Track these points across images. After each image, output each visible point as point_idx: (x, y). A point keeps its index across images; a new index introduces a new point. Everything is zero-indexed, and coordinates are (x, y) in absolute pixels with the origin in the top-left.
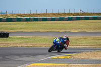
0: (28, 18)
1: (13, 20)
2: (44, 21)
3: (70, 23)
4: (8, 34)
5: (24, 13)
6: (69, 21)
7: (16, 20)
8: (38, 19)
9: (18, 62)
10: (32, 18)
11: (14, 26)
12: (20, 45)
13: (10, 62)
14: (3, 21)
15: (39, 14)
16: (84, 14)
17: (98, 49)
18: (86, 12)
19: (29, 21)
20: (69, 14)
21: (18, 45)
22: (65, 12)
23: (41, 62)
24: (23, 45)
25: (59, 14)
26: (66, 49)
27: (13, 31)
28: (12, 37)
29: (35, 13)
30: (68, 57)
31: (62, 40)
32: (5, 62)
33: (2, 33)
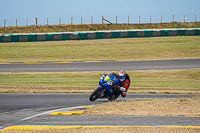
3: (84, 45)
6: (81, 42)
8: (20, 38)
10: (7, 35)
15: (21, 28)
16: (110, 26)
17: (140, 96)
18: (114, 22)
19: (2, 42)
20: (81, 27)
22: (74, 23)
25: (60, 27)
29: (14, 25)
30: (80, 112)
31: (115, 79)
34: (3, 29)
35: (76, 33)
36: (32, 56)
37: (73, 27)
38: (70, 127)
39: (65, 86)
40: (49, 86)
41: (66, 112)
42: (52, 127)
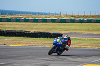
0: (82, 19)
1: (67, 21)
2: (98, 22)
5: (78, 15)
7: (70, 21)
8: (92, 21)
9: (71, 63)
11: (68, 27)
12: (73, 46)
13: (63, 62)
15: (92, 16)
19: (83, 22)
23: (94, 63)
24: (76, 46)
33: (56, 34)
34: (84, 17)
36: (98, 30)
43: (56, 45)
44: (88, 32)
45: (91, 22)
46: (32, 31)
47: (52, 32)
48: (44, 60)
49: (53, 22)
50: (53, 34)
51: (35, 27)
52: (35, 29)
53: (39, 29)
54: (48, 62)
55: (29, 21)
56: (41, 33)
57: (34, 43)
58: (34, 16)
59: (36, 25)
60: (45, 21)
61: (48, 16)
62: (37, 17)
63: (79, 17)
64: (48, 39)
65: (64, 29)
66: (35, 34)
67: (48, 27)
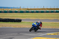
0: (33, 11)
1: (24, 12)
2: (42, 13)
4: (21, 20)
6: (57, 13)
7: (26, 12)
10: (35, 11)
11: (25, 16)
12: (28, 27)
13: (22, 36)
14: (18, 13)
15: (39, 9)
20: (57, 9)
21: (27, 27)
22: (55, 8)
23: (40, 37)
25: (51, 9)
26: (40, 29)
27: (24, 18)
28: (23, 22)
29: (37, 8)
30: (56, 34)
32: (19, 36)
33: (18, 20)
34: (34, 9)
35: (55, 11)
36: (42, 17)
37: (54, 9)
38: (53, 38)
39: (52, 26)
40: (47, 26)
41: (52, 34)
42: (48, 38)
43: (34, 26)
44: (36, 18)
45: (38, 13)
46: (4, 18)
47: (15, 18)
48: (11, 35)
49: (16, 13)
50: (16, 20)
51: (5, 16)
52: (5, 17)
53: (8, 17)
54: (13, 36)
55: (2, 12)
56: (9, 19)
57: (4, 25)
58: (4, 9)
59: (6, 14)
60: (11, 12)
61: (13, 9)
62: (6, 10)
63: (31, 9)
64: (13, 23)
65: (23, 17)
66: (5, 20)
67: (13, 16)
